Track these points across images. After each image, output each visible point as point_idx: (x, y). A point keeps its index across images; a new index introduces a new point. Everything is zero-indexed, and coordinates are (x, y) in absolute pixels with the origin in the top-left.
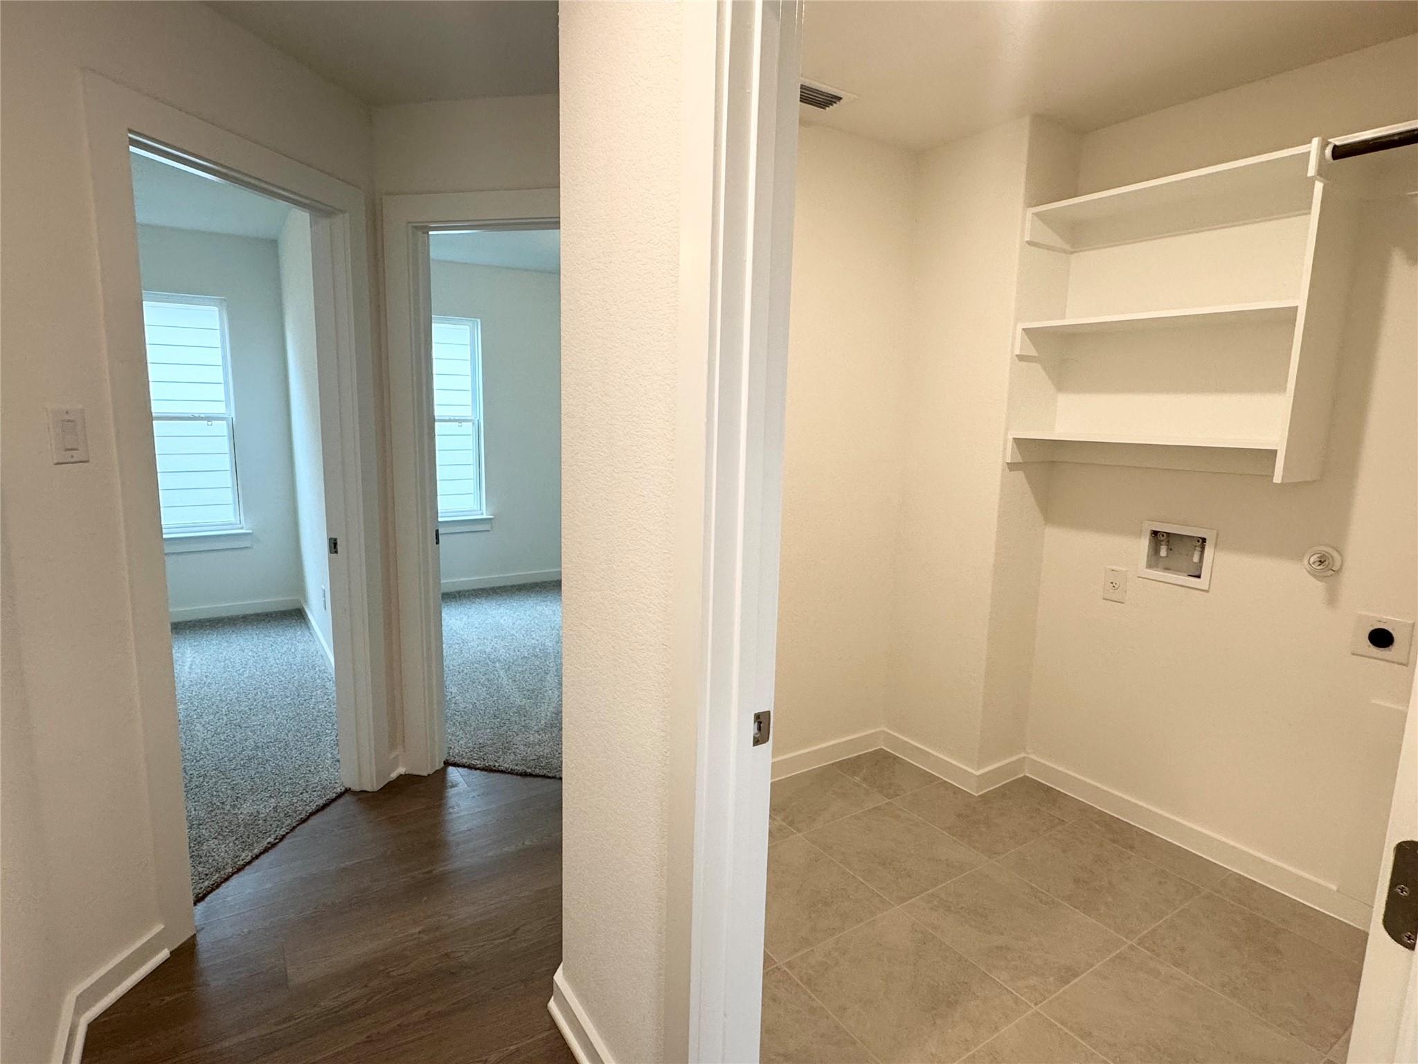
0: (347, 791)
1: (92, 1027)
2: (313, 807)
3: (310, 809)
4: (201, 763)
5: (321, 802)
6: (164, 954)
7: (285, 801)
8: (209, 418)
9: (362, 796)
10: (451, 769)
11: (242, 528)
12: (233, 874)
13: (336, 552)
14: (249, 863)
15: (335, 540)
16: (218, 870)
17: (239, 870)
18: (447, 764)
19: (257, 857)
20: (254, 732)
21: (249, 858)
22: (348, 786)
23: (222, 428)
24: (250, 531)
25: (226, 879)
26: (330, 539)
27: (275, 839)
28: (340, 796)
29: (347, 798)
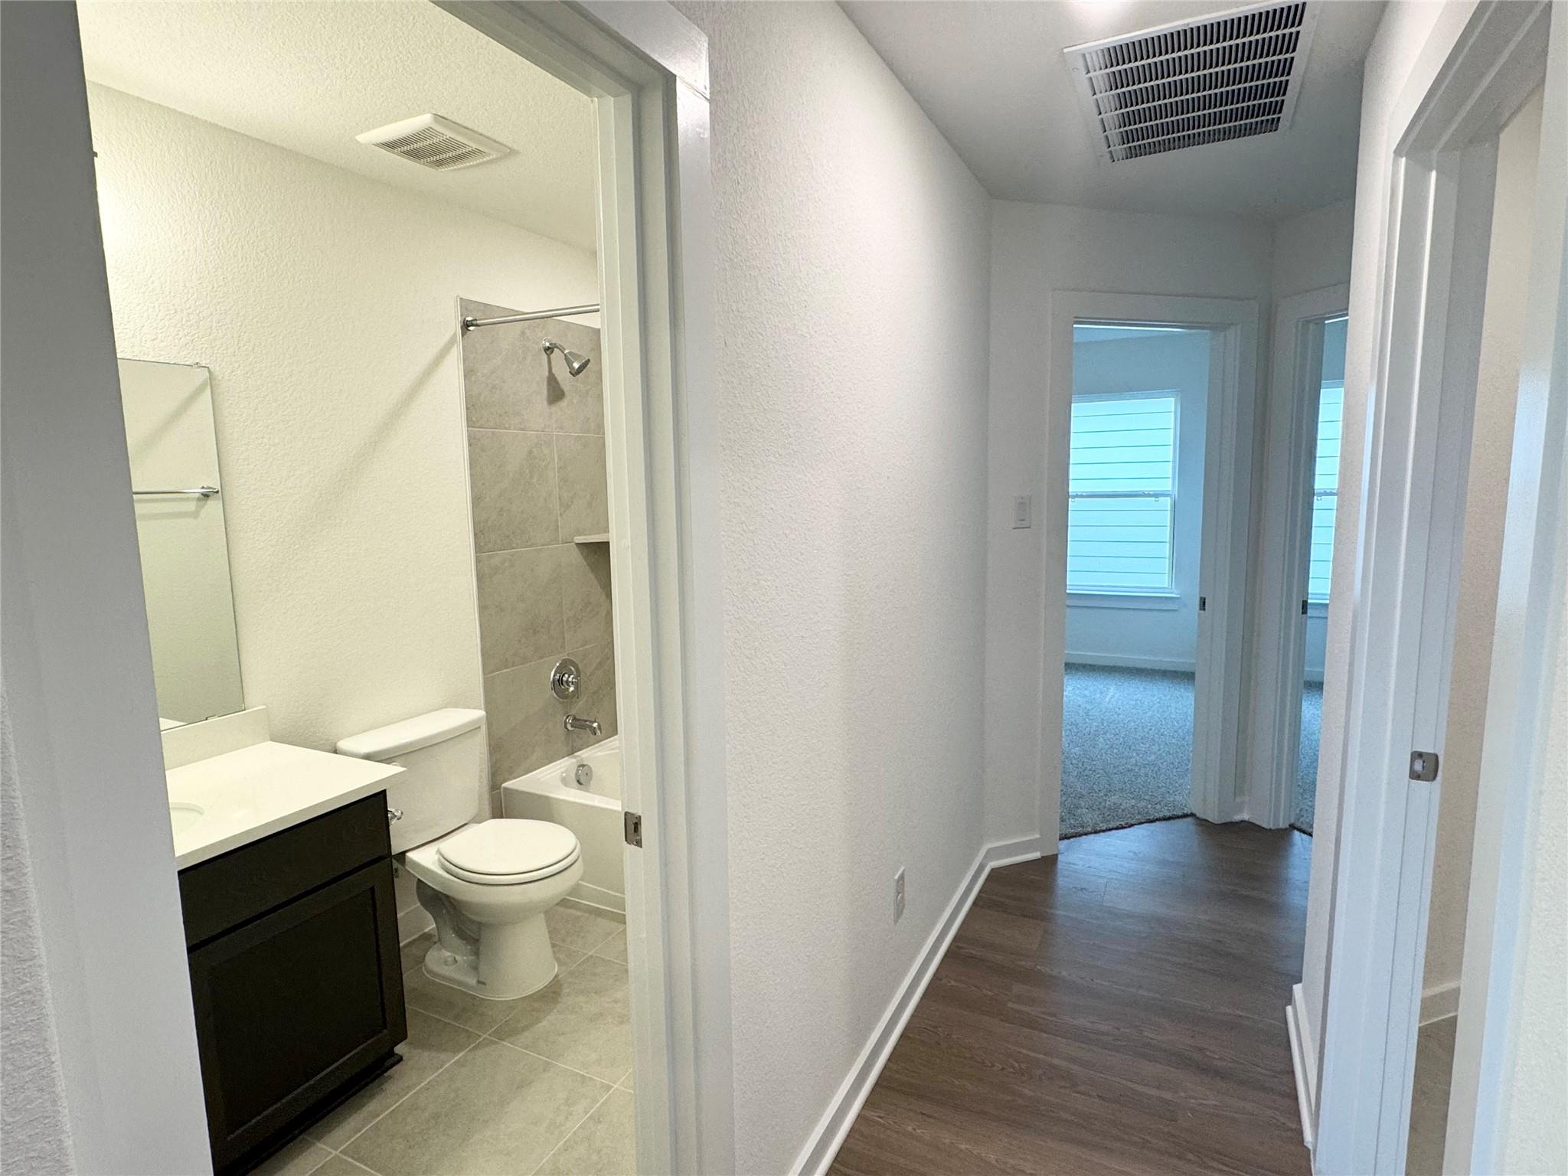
0: (1192, 815)
1: (994, 872)
2: (1161, 815)
3: (1157, 816)
4: (1094, 763)
5: (1168, 814)
6: (1037, 855)
7: (1143, 804)
8: (1156, 495)
9: (1203, 823)
10: (1296, 833)
11: (1172, 593)
12: (1091, 833)
13: (1204, 609)
14: (1104, 831)
15: (1205, 599)
16: (1083, 827)
17: (1096, 832)
18: (1293, 827)
19: (1110, 830)
20: (1138, 754)
21: (1104, 828)
22: (1194, 812)
23: (1167, 502)
24: (1178, 596)
25: (1086, 834)
26: (1201, 598)
27: (1127, 824)
28: (1185, 816)
29: (1189, 819)
